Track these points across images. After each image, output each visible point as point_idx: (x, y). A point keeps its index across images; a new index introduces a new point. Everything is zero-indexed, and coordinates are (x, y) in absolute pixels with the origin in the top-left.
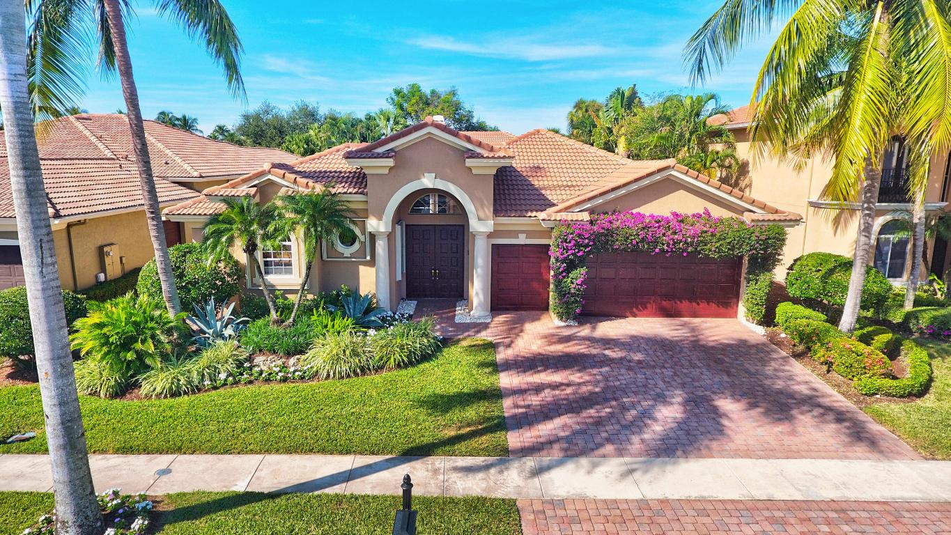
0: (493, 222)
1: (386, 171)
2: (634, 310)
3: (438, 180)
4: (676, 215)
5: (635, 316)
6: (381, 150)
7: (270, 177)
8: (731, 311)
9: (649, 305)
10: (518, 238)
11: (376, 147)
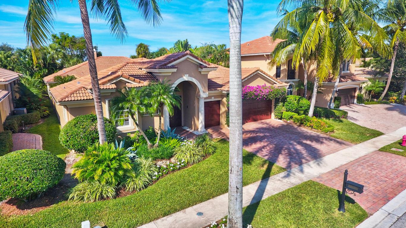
0: (208, 93)
1: (170, 74)
2: (247, 120)
3: (189, 77)
4: (258, 86)
5: (247, 122)
6: (170, 65)
7: (121, 78)
8: (269, 116)
9: (250, 118)
10: (211, 98)
11: (168, 64)
